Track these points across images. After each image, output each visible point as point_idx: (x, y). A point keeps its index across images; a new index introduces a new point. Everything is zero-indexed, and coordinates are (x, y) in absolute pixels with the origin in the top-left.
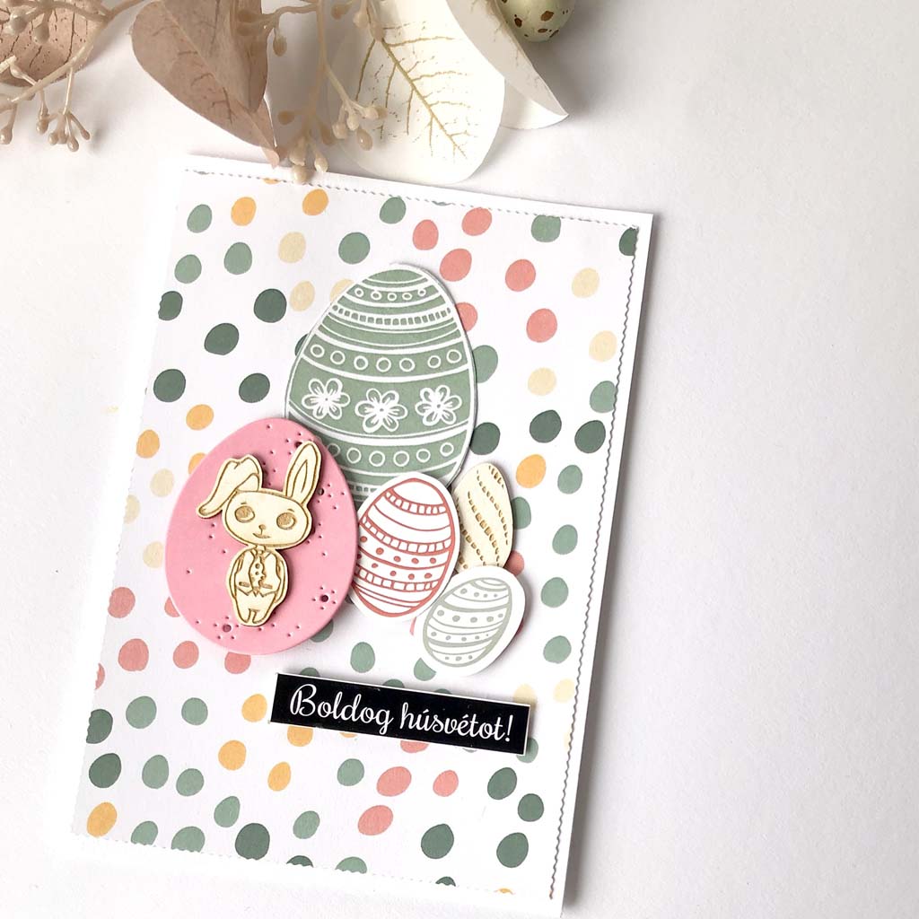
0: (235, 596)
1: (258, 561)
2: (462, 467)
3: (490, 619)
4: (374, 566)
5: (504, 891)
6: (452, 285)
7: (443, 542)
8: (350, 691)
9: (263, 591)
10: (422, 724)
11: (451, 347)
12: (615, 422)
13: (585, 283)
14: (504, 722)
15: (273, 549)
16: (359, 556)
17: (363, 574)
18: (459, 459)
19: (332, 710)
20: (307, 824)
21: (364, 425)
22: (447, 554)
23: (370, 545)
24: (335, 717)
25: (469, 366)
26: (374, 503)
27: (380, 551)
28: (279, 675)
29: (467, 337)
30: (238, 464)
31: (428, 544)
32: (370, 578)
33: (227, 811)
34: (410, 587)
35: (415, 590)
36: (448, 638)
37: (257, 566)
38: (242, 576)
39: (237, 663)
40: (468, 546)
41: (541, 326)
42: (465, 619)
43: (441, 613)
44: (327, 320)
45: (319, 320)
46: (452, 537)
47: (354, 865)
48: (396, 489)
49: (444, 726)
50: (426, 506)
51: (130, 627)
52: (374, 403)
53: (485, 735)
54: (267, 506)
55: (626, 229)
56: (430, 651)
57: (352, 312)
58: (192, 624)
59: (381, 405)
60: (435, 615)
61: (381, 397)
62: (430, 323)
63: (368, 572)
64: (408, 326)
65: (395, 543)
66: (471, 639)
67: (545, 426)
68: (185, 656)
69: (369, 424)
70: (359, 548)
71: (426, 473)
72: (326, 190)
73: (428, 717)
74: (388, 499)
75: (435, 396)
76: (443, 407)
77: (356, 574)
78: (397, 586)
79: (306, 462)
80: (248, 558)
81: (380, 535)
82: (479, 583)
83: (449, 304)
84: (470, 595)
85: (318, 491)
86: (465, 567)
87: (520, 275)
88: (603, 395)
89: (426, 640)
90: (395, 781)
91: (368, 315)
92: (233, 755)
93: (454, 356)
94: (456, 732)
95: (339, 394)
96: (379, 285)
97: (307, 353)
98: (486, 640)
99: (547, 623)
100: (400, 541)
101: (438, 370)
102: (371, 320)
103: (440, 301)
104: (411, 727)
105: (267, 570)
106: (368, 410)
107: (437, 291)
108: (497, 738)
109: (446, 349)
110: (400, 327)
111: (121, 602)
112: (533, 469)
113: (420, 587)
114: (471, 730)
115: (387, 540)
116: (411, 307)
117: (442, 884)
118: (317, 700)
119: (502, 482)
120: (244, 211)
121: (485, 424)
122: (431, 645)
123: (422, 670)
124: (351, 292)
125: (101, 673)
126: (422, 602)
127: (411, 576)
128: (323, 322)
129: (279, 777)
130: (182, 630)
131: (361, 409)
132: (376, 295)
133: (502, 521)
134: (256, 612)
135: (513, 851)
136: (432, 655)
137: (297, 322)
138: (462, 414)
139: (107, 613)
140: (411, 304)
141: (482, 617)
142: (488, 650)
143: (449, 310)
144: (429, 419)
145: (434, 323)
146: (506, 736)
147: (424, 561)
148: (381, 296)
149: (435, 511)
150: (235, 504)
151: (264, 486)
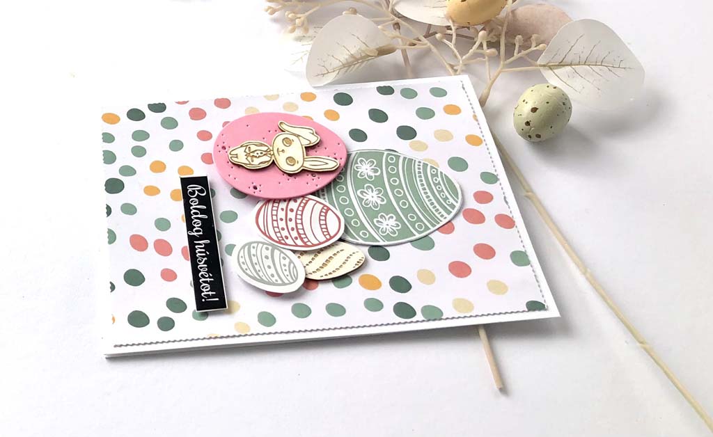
0: (241, 146)
1: (264, 153)
2: (357, 244)
3: (273, 276)
4: (282, 209)
5: (114, 319)
6: (461, 218)
7: (309, 241)
8: (208, 211)
9: (249, 158)
10: (200, 252)
11: (425, 224)
12: (418, 324)
13: (497, 287)
14: (213, 296)
15: (273, 158)
16: (285, 200)
17: (276, 205)
18: (361, 241)
19: (195, 204)
20: (129, 209)
21: (360, 190)
22: (303, 245)
23: (293, 205)
24: (191, 208)
25: (418, 236)
26: (317, 202)
27: (292, 210)
28: (206, 178)
29: (434, 231)
30: (313, 134)
31: (305, 234)
32: (274, 208)
33: (128, 171)
34: (277, 230)
35: (276, 233)
37: (261, 153)
39: (207, 158)
40: (312, 256)
41: (460, 269)
42: (269, 262)
43: (267, 249)
44: (411, 160)
45: (410, 156)
46: (314, 245)
47: (112, 237)
48: (330, 212)
49: (201, 265)
50: (327, 228)
51: (212, 111)
52: (375, 193)
53: (203, 288)
54: (296, 151)
55: (543, 303)
56: (243, 247)
57: (421, 171)
58: (221, 132)
59: (375, 196)
60: (265, 246)
61: (380, 195)
62: (433, 210)
63: (278, 207)
64: (426, 200)
65: (299, 217)
66: (257, 267)
67: (400, 284)
68: (204, 136)
69: (362, 193)
70: (290, 199)
71: (345, 225)
72: (484, 143)
73: (204, 254)
74: (323, 208)
75: (392, 222)
76: (388, 227)
77: (275, 201)
78: (275, 223)
79: (327, 164)
80: (265, 148)
81: (301, 208)
82: (292, 265)
83: (449, 217)
84: (283, 262)
86: (299, 257)
87: (485, 251)
88: (432, 313)
89: (250, 244)
90: (163, 248)
91: (423, 178)
92: (158, 167)
93: (420, 226)
94: (200, 271)
95: (373, 175)
96: (442, 179)
97: (388, 155)
98: (259, 276)
99: (282, 310)
100: (301, 220)
101: (408, 221)
102: (421, 181)
103: (449, 213)
104: (196, 247)
105: (261, 158)
106: (370, 190)
107: (453, 209)
108: (203, 294)
109: (422, 221)
110: (424, 196)
111: (223, 103)
112: (373, 283)
113: (279, 235)
114: (204, 280)
115: (299, 213)
116: (438, 198)
117: (110, 285)
118: (198, 197)
119: (357, 267)
120: (453, 110)
121: (388, 251)
122: (247, 247)
123: (230, 248)
124: (432, 168)
125: (184, 103)
126: (270, 238)
127: (283, 229)
128: (409, 159)
129: (152, 191)
130: (216, 130)
131: (369, 187)
132: (436, 180)
133: (334, 271)
134: (237, 157)
135: (138, 319)
137: (404, 148)
138: (388, 238)
139: (215, 98)
140: (440, 198)
141: (272, 271)
142: (254, 278)
143: (445, 218)
144: (378, 221)
145: (434, 212)
146: (205, 299)
147: (294, 234)
148: (437, 182)
149: (325, 233)
150: (291, 137)
151: (306, 147)
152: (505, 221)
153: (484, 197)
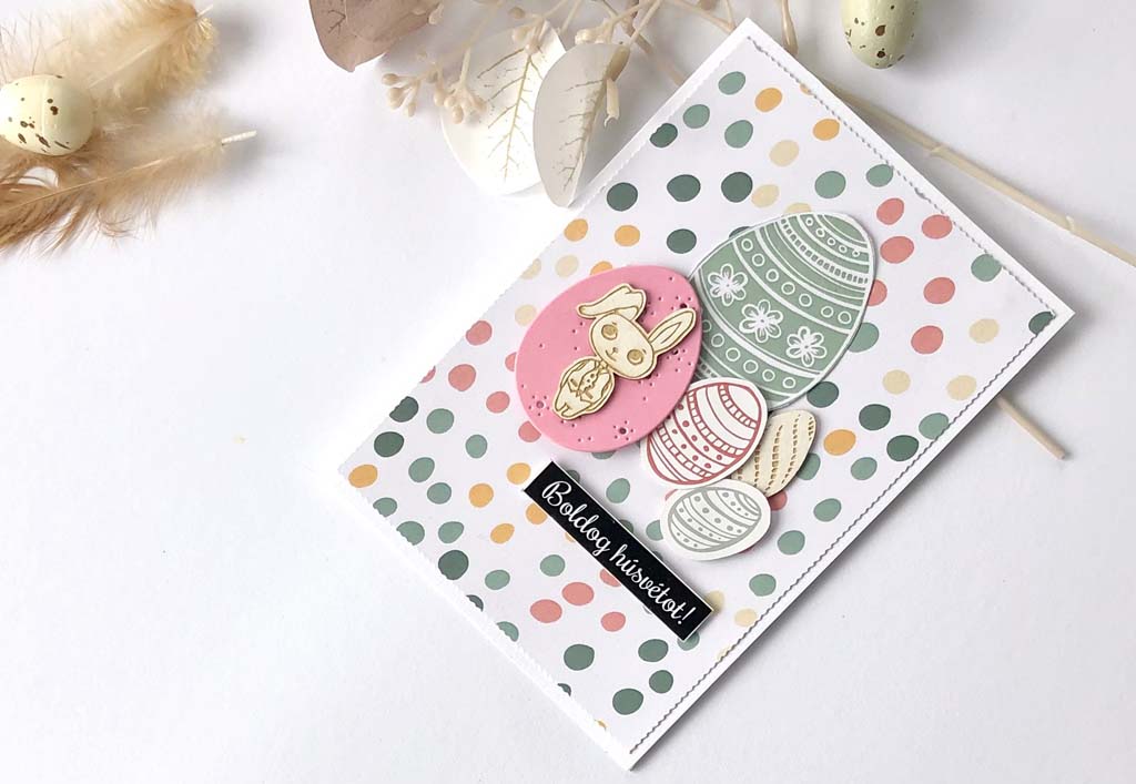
0: (561, 388)
1: (595, 372)
2: (791, 403)
3: (730, 528)
4: (675, 432)
5: (602, 724)
6: (884, 264)
7: (737, 449)
8: (593, 508)
9: (584, 396)
10: (627, 568)
11: (847, 309)
12: (929, 450)
13: (984, 330)
14: (687, 609)
15: (612, 371)
16: (669, 417)
17: (662, 432)
18: (793, 396)
19: (571, 513)
20: (498, 579)
21: (741, 324)
22: (732, 460)
23: (682, 415)
24: (570, 520)
25: (851, 333)
26: (706, 386)
27: (686, 424)
28: (552, 463)
29: (865, 310)
30: (631, 292)
31: (725, 443)
32: (665, 438)
33: (451, 531)
34: (689, 465)
35: (691, 470)
36: (690, 520)
37: (592, 376)
38: (577, 376)
39: (528, 433)
40: (753, 464)
41: (927, 340)
42: (714, 514)
43: (698, 499)
44: (771, 226)
45: (765, 222)
46: (746, 450)
47: (510, 630)
48: (730, 387)
49: (641, 581)
50: (744, 415)
51: (474, 355)
52: (761, 312)
53: (666, 607)
54: (630, 337)
55: (1046, 310)
56: (670, 521)
57: (794, 233)
58: (517, 382)
59: (764, 317)
60: (692, 497)
61: (769, 312)
62: (845, 281)
63: (667, 433)
64: (827, 272)
65: (701, 426)
66: (706, 533)
67: (875, 416)
68: (498, 402)
69: (746, 325)
70: (673, 412)
71: (760, 389)
72: (841, 124)
73: (634, 566)
74: (719, 391)
75: (809, 338)
76: (810, 350)
77: (657, 429)
78: (680, 457)
79: (680, 323)
80: (590, 365)
81: (694, 413)
82: (741, 497)
83: (870, 276)
84: (728, 501)
85: (673, 351)
86: (740, 478)
87: (940, 290)
88: (934, 424)
89: (673, 510)
90: (579, 594)
91: (803, 243)
92: (481, 495)
93: (845, 317)
94: (647, 591)
95: (740, 287)
96: (828, 226)
97: (739, 241)
98: (715, 541)
99: (771, 560)
100: (706, 427)
101: (825, 320)
102: (803, 248)
103: (865, 269)
104: (617, 564)
105: (597, 383)
106: (753, 314)
107: (867, 260)
108: (672, 616)
109: (843, 308)
110: (821, 268)
111: (479, 333)
112: (843, 441)
113: (696, 470)
114: (659, 597)
115: (697, 419)
116: (840, 259)
117: (561, 688)
118: (566, 498)
119: (813, 435)
120: (769, 99)
121: (831, 383)
122: (674, 517)
123: (654, 529)
124: (803, 217)
125: (431, 374)
126: (690, 482)
127: (695, 458)
128: (768, 226)
129: (502, 533)
130: (508, 383)
131: (749, 310)
132: (820, 232)
133: (791, 464)
134: (569, 408)
135: (627, 701)
136: (670, 526)
137: (748, 213)
138: (819, 365)
139: (464, 334)
140: (841, 256)
141: (725, 523)
142: (713, 549)
143: (866, 280)
144: (793, 351)
145: (848, 282)
146: (680, 619)
147: (713, 453)
148: (823, 235)
149: (747, 423)
150: (608, 320)
151: (637, 321)
152: (937, 227)
153: (892, 210)
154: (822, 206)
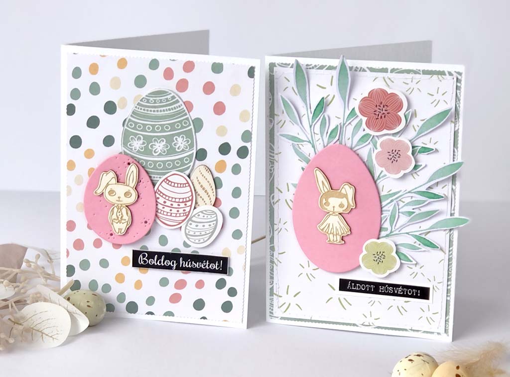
0: (113, 224)
1: (119, 210)
2: (193, 167)
3: (210, 225)
4: (163, 208)
5: (225, 321)
6: (182, 95)
7: (189, 197)
8: (160, 254)
9: (123, 221)
10: (188, 265)
11: (184, 119)
12: (252, 146)
13: (235, 90)
14: (219, 263)
15: (124, 206)
16: (157, 205)
17: (159, 211)
18: (192, 164)
19: (153, 262)
20: (151, 301)
21: (153, 152)
22: (191, 202)
23: (161, 200)
24: (156, 264)
25: (192, 127)
26: (160, 184)
27: (165, 202)
28: (133, 250)
29: (190, 115)
30: (107, 174)
31: (183, 199)
32: (162, 212)
33: (121, 297)
34: (178, 215)
35: (180, 216)
36: (195, 233)
37: (119, 212)
38: (114, 216)
39: (117, 246)
40: (199, 197)
41: (219, 109)
42: (200, 226)
43: (191, 224)
44: (133, 112)
45: (130, 112)
46: (192, 195)
47: (169, 314)
48: (168, 178)
49: (197, 265)
50: (181, 184)
51: (76, 235)
52: (156, 143)
53: (212, 268)
54: (120, 190)
55: (250, 67)
56: (188, 238)
57: (143, 108)
59: (159, 144)
60: (189, 225)
61: (159, 141)
62: (174, 111)
63: (161, 210)
65: (170, 199)
66: (204, 233)
67: (225, 149)
68: (98, 244)
69: (155, 152)
70: (157, 201)
71: (178, 171)
72: (125, 58)
73: (190, 263)
74: (166, 182)
75: (180, 139)
76: (184, 143)
77: (157, 212)
78: (173, 215)
79: (133, 171)
80: (116, 209)
81: (164, 196)
82: (204, 212)
83: (181, 102)
84: (201, 217)
85: (139, 181)
86: (199, 205)
87: (209, 88)
88: (247, 136)
89: (186, 234)
90: (181, 284)
91: (149, 109)
92: (120, 278)
93: (185, 123)
94: (201, 267)
95: (141, 142)
96: (152, 97)
97: (127, 126)
98: (209, 233)
99: (233, 225)
100: (172, 198)
101: (180, 129)
102: (151, 111)
103: (177, 101)
104: (184, 266)
105: (123, 213)
106: (154, 146)
107: (176, 98)
108: (217, 269)
109: (182, 121)
110: (162, 113)
111: (71, 226)
112: (221, 166)
113: (182, 215)
114: (207, 266)
115: (167, 198)
116: (166, 105)
117: (202, 319)
118: (148, 259)
119: (210, 172)
120: (94, 69)
121: (201, 149)
122: (188, 236)
123: (186, 245)
124: (141, 100)
125: (68, 252)
126: (183, 221)
127: (178, 211)
129: (138, 285)
130: (94, 235)
131: (152, 146)
132: (152, 101)
133: (211, 187)
134: (121, 229)
135: (227, 307)
136: (190, 241)
137: (123, 113)
138: (191, 146)
139: (66, 230)
141: (207, 225)
142: (210, 237)
143: (181, 105)
144: (178, 148)
145: (176, 110)
146: (220, 268)
147: (182, 205)
148: (153, 101)
149: (184, 186)
150: (108, 189)
151: (118, 182)
152: (189, 67)
153: (169, 74)
154: (145, 91)
